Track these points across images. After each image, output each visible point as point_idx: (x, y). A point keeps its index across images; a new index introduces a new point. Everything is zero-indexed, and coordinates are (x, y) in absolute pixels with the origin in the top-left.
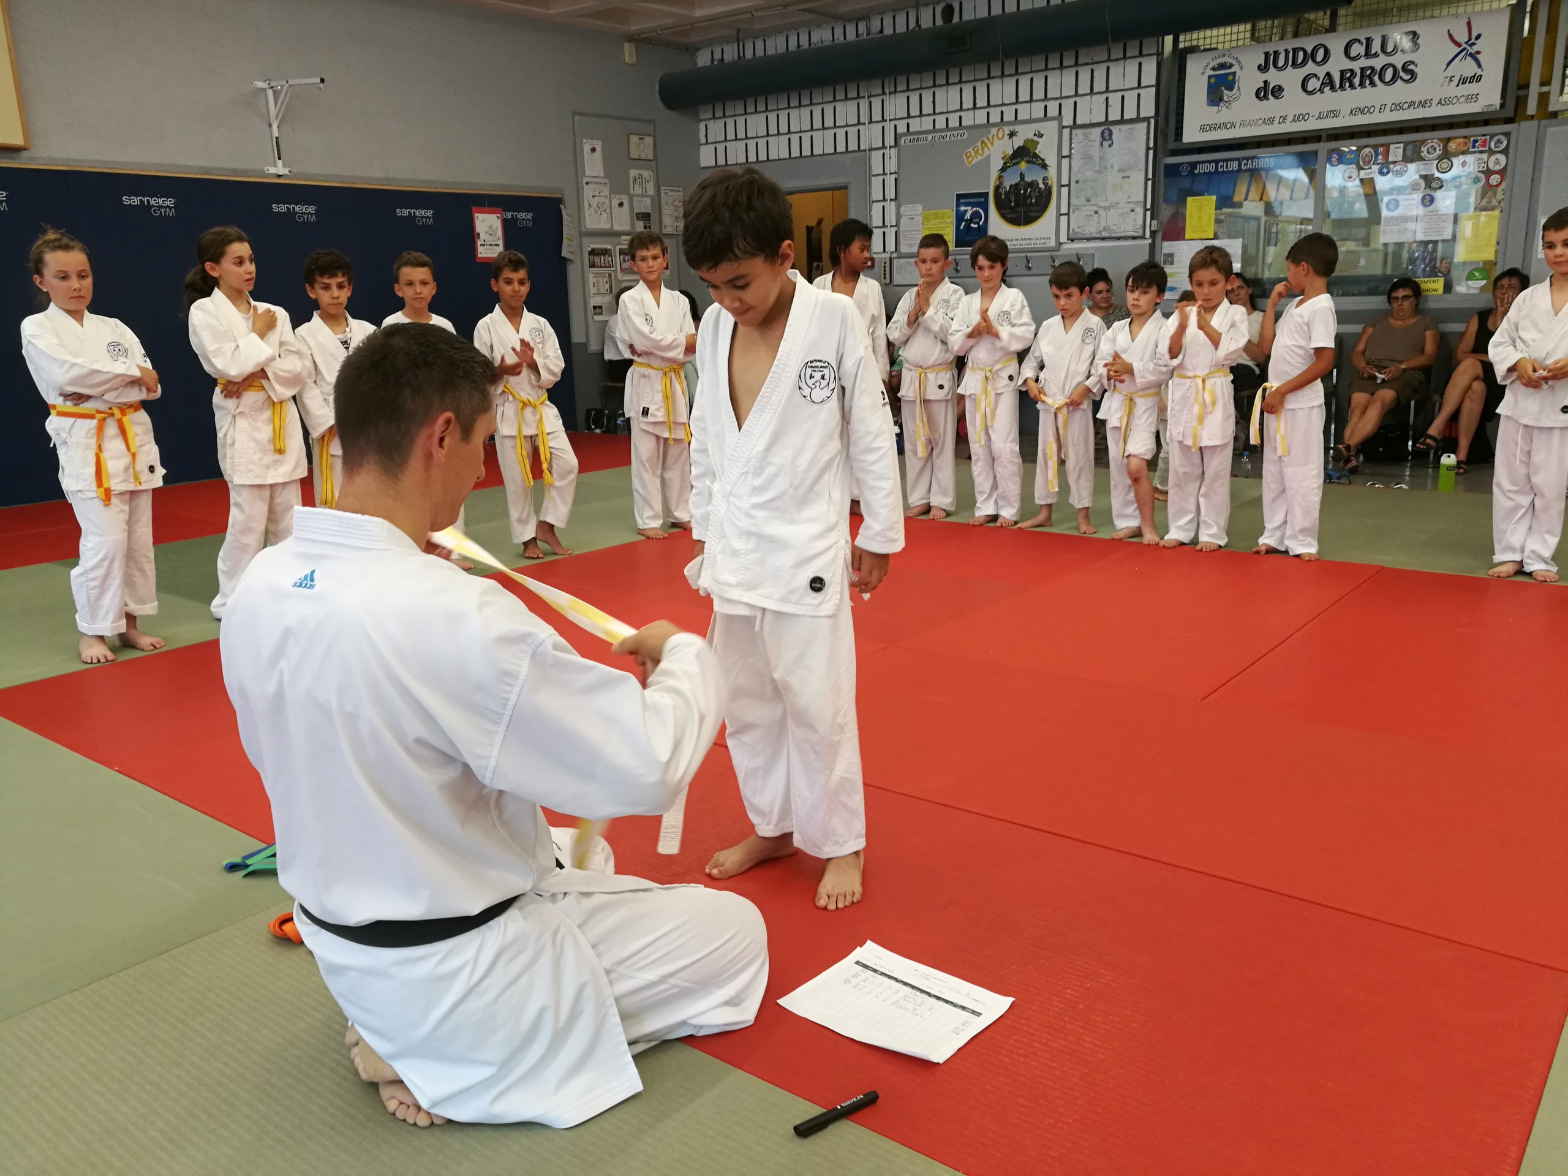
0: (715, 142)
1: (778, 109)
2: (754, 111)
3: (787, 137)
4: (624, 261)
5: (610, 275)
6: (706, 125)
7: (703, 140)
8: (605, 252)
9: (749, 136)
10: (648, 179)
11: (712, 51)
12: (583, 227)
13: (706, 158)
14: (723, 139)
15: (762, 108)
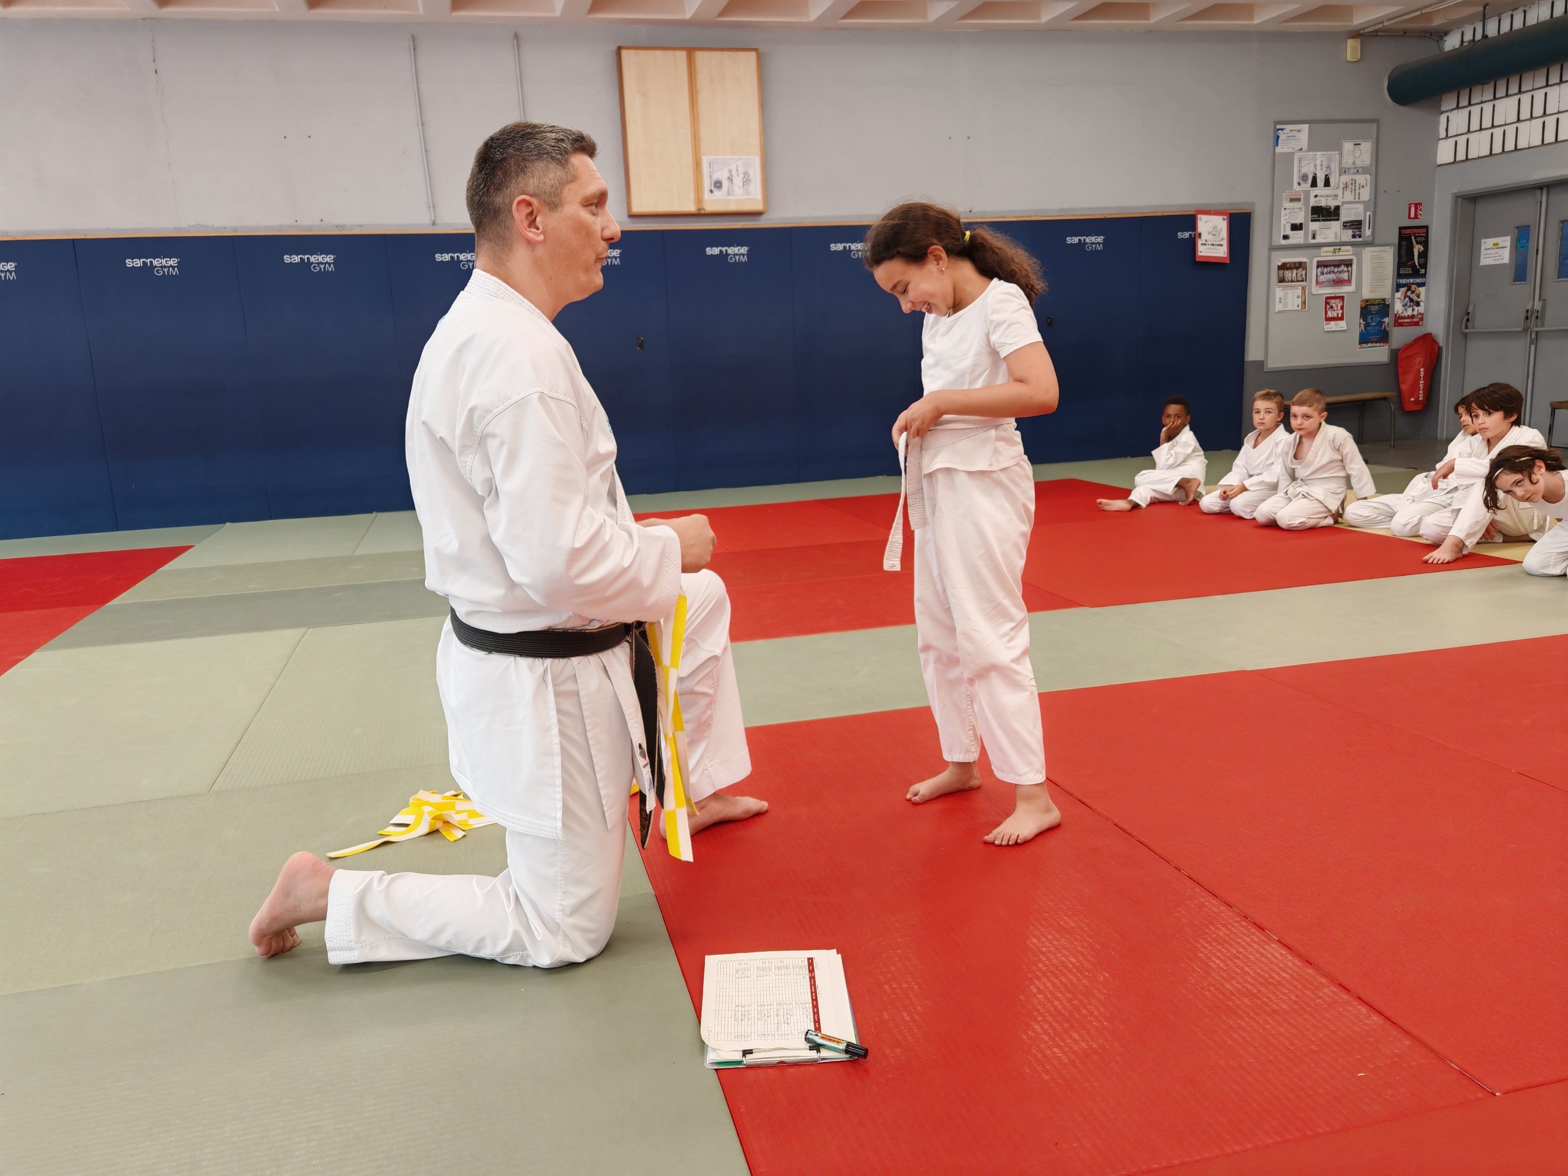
0: (1457, 135)
1: (1533, 90)
2: (1504, 94)
3: (1542, 120)
4: (1322, 273)
5: (1304, 288)
6: (1448, 117)
7: (1443, 134)
8: (1300, 265)
9: (1495, 124)
10: (1363, 183)
11: (1463, 32)
12: (1273, 240)
13: (1444, 153)
14: (1466, 130)
15: (1514, 89)
